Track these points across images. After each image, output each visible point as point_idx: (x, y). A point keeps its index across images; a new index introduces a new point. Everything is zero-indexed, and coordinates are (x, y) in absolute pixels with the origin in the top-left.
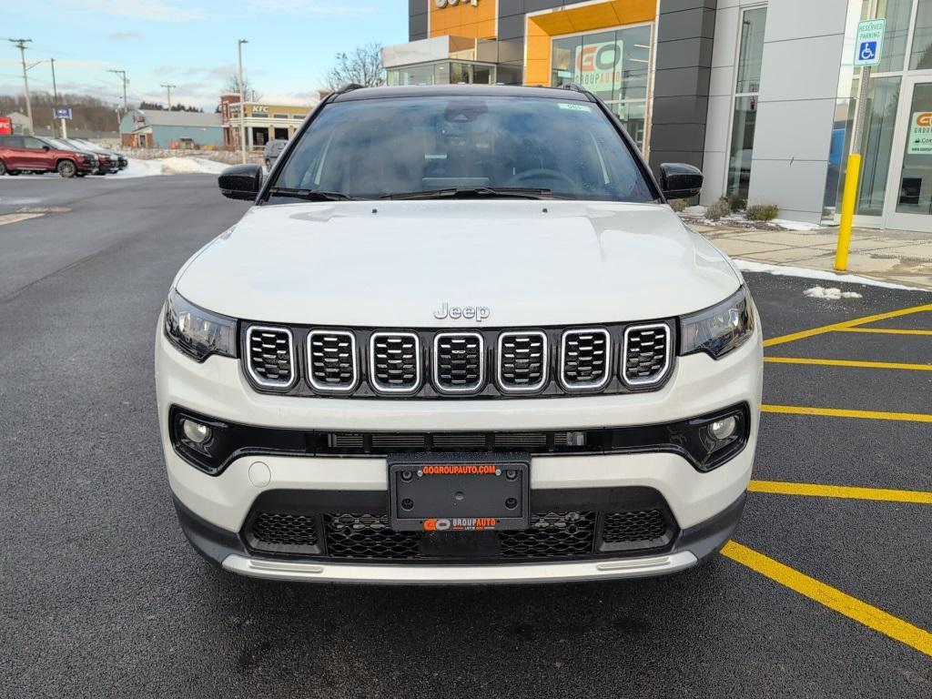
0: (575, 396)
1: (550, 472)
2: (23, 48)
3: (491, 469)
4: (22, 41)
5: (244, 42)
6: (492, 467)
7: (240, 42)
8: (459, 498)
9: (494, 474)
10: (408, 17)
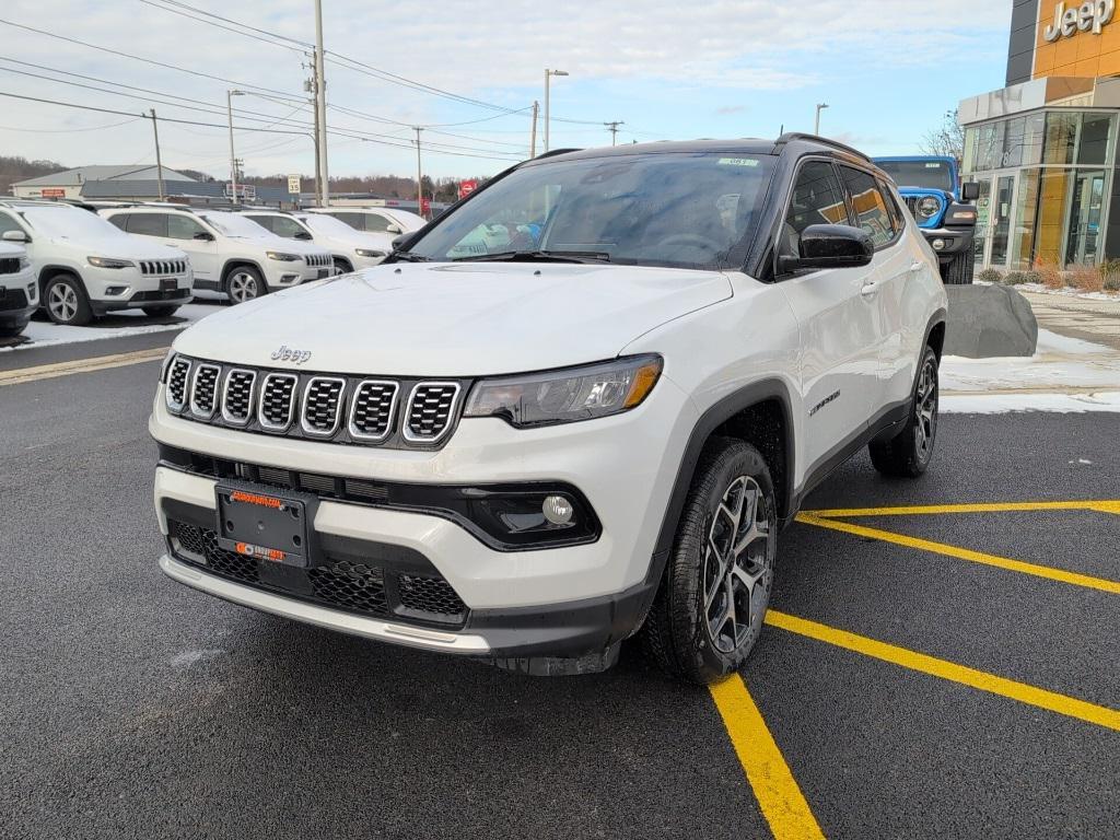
0: (359, 445)
1: (335, 518)
2: (615, 131)
3: (275, 502)
4: (615, 124)
5: (824, 106)
6: (278, 501)
7: (819, 107)
8: (261, 528)
9: (277, 508)
10: (1007, 58)
